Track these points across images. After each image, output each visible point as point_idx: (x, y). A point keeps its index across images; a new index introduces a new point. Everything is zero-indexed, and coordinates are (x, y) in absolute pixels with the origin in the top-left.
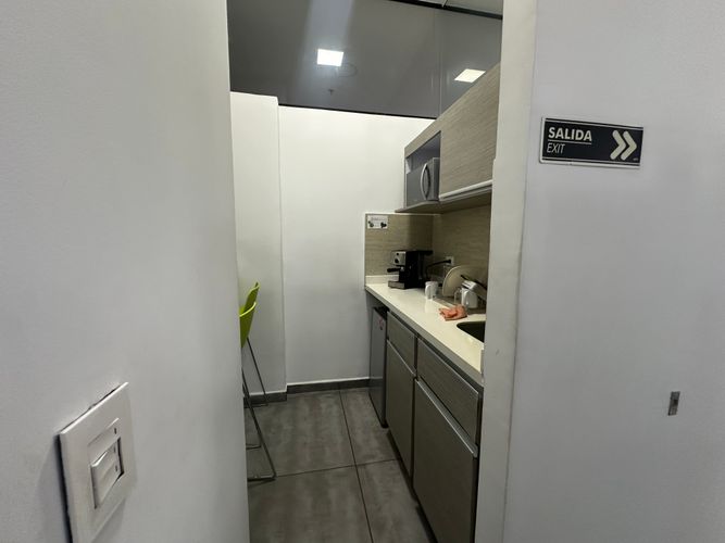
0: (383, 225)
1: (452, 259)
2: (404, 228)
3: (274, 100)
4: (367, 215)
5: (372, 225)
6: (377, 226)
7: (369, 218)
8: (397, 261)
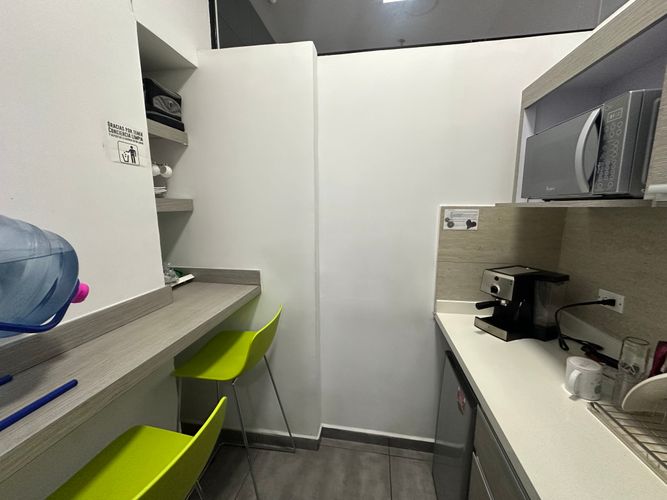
0: (470, 224)
1: (620, 299)
2: (509, 228)
3: (308, 47)
4: (443, 209)
5: (451, 224)
6: (460, 225)
7: (447, 214)
8: (494, 289)
